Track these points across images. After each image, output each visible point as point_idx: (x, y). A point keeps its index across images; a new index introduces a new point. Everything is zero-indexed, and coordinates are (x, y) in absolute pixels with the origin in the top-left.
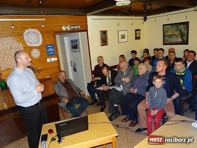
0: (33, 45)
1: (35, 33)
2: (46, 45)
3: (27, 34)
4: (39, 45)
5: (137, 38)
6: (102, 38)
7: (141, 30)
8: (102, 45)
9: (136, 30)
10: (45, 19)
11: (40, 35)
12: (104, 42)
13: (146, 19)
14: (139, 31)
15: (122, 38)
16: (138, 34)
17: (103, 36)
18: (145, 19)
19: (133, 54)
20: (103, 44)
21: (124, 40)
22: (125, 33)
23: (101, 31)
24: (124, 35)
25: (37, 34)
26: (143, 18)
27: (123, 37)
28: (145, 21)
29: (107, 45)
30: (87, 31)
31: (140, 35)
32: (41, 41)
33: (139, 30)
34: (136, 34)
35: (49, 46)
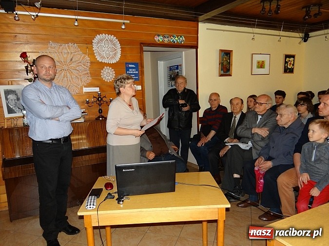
0: (106, 61)
1: (111, 41)
2: (126, 63)
3: (98, 43)
4: (114, 61)
5: (288, 70)
6: (222, 63)
7: (296, 57)
8: (221, 75)
9: (287, 56)
10: (129, 22)
11: (119, 46)
12: (225, 69)
13: (308, 37)
14: (292, 59)
15: (258, 67)
16: (290, 63)
17: (224, 59)
18: (305, 38)
19: (278, 96)
20: (222, 72)
21: (261, 71)
22: (266, 59)
23: (221, 51)
24: (263, 62)
25: (114, 45)
26: (302, 35)
27: (261, 65)
28: (305, 41)
29: (230, 75)
30: (196, 47)
31: (293, 65)
32: (119, 56)
33: (293, 56)
34: (286, 62)
35: (130, 66)
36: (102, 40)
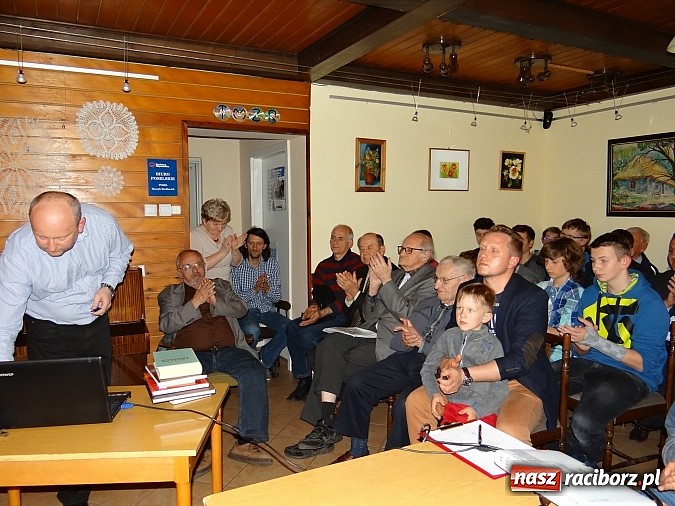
0: (104, 154)
1: (118, 115)
2: (149, 161)
3: (88, 118)
4: (122, 156)
5: (510, 183)
6: (363, 166)
7: (526, 158)
8: (360, 190)
9: (506, 156)
10: (157, 78)
11: (134, 126)
12: (370, 176)
13: (551, 120)
14: (518, 161)
15: (443, 176)
16: (514, 170)
17: (367, 158)
18: (545, 121)
19: (481, 231)
20: (363, 184)
21: (450, 183)
22: (460, 159)
23: (360, 140)
24: (454, 165)
25: (124, 122)
26: (541, 114)
27: (450, 172)
28: (546, 126)
29: (381, 190)
30: (307, 133)
31: (521, 173)
32: (133, 145)
33: (521, 156)
34: (504, 168)
35: (157, 165)
36: (97, 113)
